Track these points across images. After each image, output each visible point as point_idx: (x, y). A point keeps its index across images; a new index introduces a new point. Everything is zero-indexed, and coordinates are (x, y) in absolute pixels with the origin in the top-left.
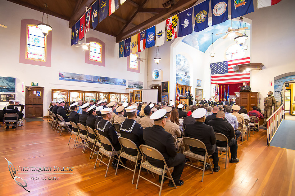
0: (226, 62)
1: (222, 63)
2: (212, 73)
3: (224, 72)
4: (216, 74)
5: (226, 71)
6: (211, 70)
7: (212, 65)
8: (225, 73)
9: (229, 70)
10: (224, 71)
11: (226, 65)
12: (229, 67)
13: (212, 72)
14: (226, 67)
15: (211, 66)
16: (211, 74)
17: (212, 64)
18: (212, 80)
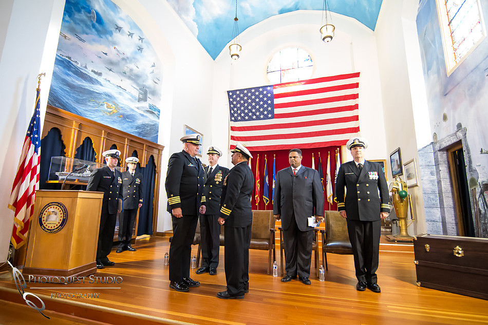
0: (269, 88)
1: (259, 91)
2: (233, 118)
3: (263, 114)
4: (243, 119)
5: (269, 112)
6: (231, 109)
7: (232, 95)
8: (266, 117)
9: (277, 111)
10: (266, 113)
11: (269, 95)
12: (277, 101)
13: (232, 115)
14: (269, 102)
15: (230, 97)
16: (231, 120)
17: (234, 92)
18: (233, 138)
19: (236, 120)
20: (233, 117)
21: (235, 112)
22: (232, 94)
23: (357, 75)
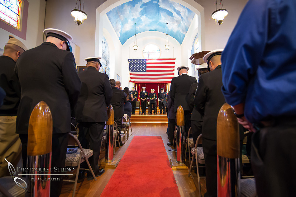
0: (145, 60)
1: (141, 61)
4: (135, 71)
5: (145, 69)
6: (130, 66)
8: (143, 71)
9: (147, 69)
10: (143, 69)
11: (145, 63)
12: (148, 65)
14: (145, 65)
15: (129, 62)
18: (131, 78)
19: (132, 71)
20: (131, 70)
21: (131, 68)
22: (130, 60)
23: (175, 59)
